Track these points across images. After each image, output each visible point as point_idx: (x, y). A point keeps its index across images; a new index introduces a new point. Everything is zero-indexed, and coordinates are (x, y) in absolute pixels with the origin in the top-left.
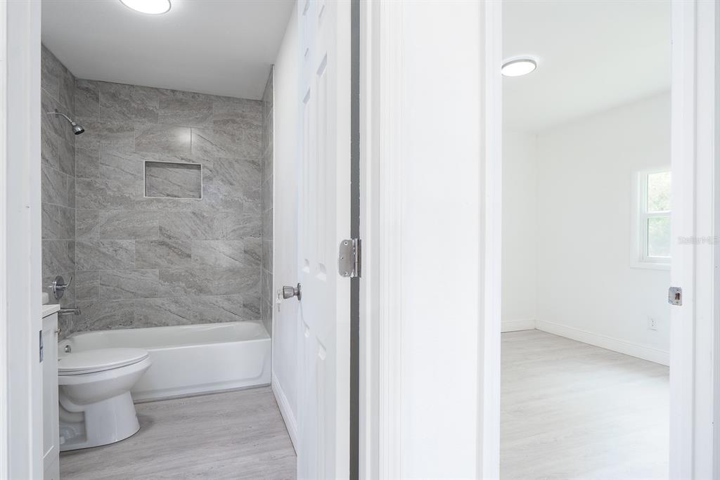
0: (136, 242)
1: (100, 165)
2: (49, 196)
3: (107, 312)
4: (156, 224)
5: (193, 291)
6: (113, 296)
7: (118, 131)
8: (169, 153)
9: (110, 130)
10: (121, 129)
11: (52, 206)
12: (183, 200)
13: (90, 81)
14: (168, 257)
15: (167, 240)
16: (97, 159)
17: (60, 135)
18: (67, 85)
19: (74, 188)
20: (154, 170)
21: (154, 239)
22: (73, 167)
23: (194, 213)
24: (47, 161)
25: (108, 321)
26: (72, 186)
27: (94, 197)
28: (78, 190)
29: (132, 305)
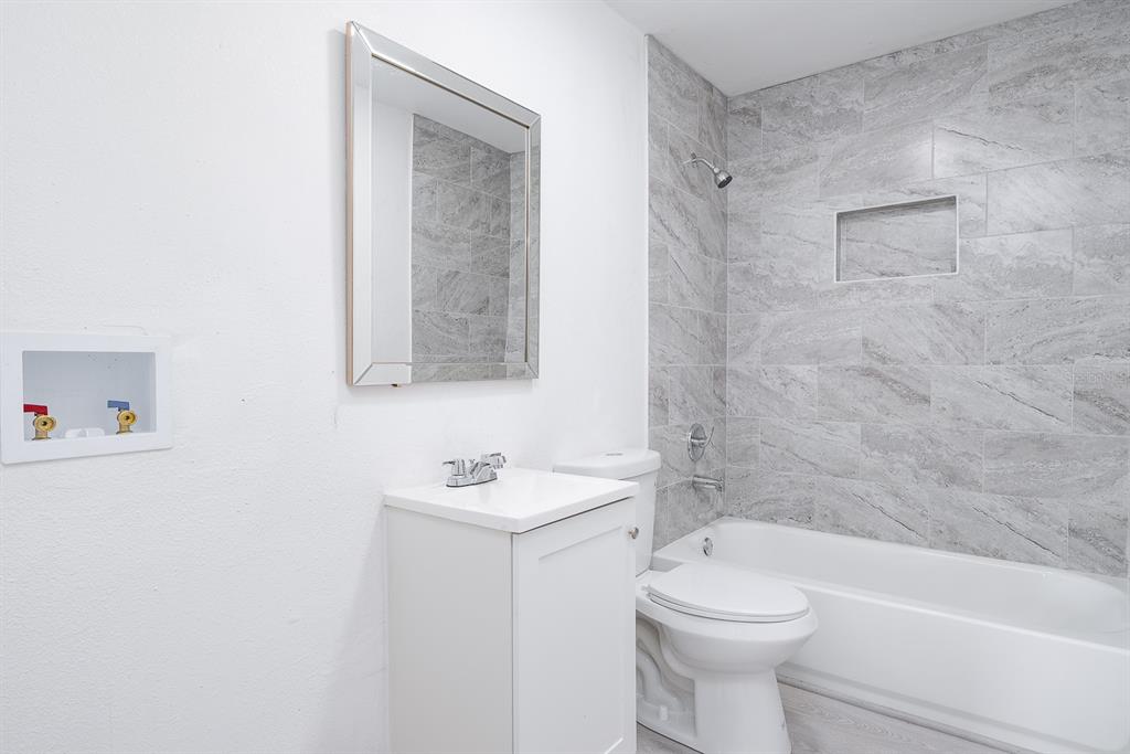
0: (819, 368)
1: (764, 235)
2: (682, 295)
3: (772, 493)
4: (856, 333)
5: (935, 476)
6: (780, 466)
7: (791, 168)
8: (883, 186)
9: (779, 170)
10: (795, 164)
11: (685, 311)
12: (913, 280)
13: (748, 96)
14: (880, 401)
15: (878, 366)
16: (758, 224)
17: (701, 196)
18: (712, 111)
19: (725, 280)
20: (855, 227)
21: (852, 363)
22: (724, 246)
23: (938, 307)
24: (678, 238)
25: (772, 507)
26: (722, 277)
27: (754, 292)
28: (731, 283)
29: (811, 486)
